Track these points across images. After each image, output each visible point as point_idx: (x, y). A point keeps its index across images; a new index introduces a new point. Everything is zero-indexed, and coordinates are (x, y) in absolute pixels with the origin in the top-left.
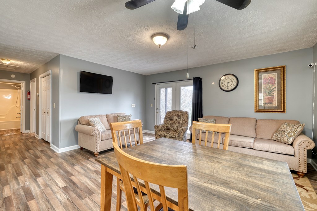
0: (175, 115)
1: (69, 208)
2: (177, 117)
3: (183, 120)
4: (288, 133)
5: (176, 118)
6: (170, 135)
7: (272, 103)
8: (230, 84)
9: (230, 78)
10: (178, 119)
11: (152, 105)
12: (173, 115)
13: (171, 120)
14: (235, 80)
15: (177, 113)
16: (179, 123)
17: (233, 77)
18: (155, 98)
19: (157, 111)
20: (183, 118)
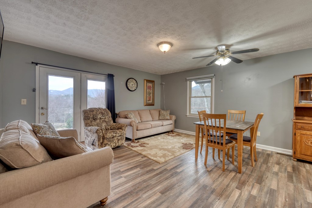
0: (98, 113)
1: (228, 194)
2: (101, 115)
3: (109, 117)
4: (167, 115)
5: (100, 117)
6: (119, 134)
7: (150, 100)
8: (133, 85)
9: (133, 81)
10: (102, 117)
11: (24, 102)
12: (96, 113)
13: (94, 119)
14: (136, 83)
15: (100, 111)
16: (106, 122)
17: (135, 81)
18: (35, 89)
19: (41, 111)
20: (107, 115)
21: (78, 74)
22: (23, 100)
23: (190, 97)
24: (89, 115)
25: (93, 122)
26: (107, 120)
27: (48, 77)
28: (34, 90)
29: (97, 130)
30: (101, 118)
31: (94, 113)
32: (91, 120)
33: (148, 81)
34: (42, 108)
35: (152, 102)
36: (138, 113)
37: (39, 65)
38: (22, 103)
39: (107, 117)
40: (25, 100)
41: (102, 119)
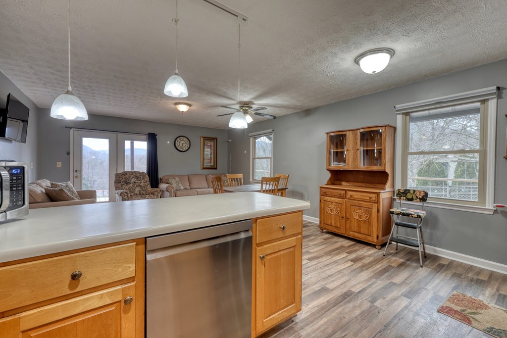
0: (132, 177)
2: (135, 179)
3: (145, 182)
7: (210, 163)
8: (184, 145)
9: (184, 140)
11: (59, 165)
12: (130, 177)
13: (126, 183)
14: (188, 142)
15: (134, 174)
16: (140, 186)
17: (186, 139)
18: (69, 152)
19: (76, 174)
20: (144, 179)
21: (114, 135)
22: (58, 163)
23: (254, 159)
24: (120, 179)
25: (124, 186)
26: (142, 184)
27: (82, 139)
28: (68, 154)
29: (122, 193)
30: (135, 183)
31: (127, 176)
32: (122, 184)
33: (206, 139)
34: (76, 171)
35: (214, 164)
36: (188, 178)
37: (73, 129)
38: (58, 166)
39: (142, 181)
40: (60, 163)
41: (137, 184)
